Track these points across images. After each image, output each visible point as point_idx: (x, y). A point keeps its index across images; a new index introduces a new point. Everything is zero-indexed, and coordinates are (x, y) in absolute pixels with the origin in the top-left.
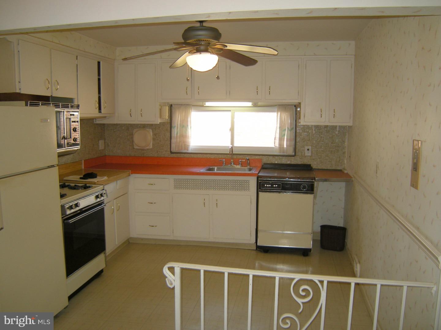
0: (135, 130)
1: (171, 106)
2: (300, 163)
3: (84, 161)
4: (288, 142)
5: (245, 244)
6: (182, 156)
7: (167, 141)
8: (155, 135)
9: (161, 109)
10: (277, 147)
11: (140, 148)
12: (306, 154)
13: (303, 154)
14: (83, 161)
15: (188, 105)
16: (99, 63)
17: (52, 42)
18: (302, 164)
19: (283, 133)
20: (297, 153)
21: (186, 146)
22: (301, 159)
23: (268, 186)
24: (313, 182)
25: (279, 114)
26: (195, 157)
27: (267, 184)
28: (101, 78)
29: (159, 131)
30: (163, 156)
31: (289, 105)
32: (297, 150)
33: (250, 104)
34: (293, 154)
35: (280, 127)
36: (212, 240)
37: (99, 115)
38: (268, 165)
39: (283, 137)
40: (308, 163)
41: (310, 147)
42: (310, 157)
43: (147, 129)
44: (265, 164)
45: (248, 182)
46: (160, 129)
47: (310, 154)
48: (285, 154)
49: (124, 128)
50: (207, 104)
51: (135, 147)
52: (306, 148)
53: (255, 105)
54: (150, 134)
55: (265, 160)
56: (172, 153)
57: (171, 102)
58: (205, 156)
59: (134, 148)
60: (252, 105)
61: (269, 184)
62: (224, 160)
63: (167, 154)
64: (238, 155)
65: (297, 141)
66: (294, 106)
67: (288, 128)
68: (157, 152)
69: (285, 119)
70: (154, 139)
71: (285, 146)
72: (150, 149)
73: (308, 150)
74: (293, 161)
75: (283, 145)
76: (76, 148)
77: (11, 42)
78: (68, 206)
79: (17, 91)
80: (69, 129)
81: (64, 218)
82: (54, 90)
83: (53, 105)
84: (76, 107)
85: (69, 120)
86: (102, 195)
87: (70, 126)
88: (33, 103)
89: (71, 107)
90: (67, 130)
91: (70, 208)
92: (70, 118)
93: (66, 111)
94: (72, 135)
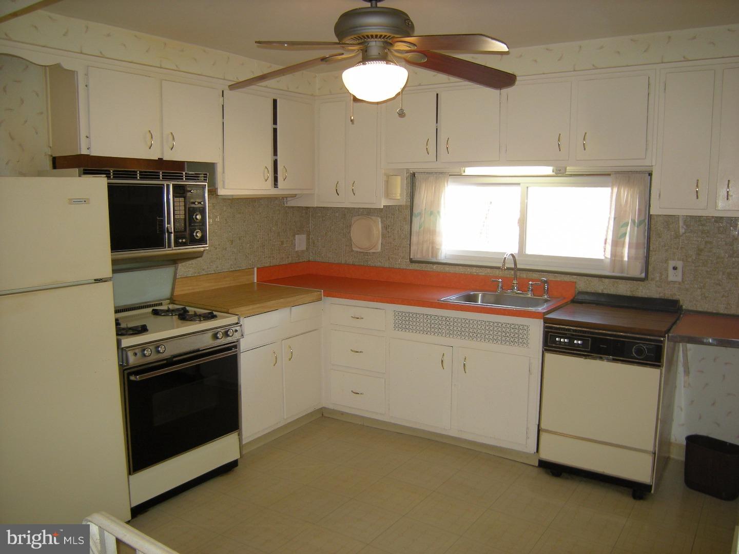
0: (355, 219)
1: (414, 175)
2: (656, 296)
3: (258, 269)
4: (633, 251)
5: (518, 453)
6: (428, 268)
7: (406, 240)
8: (385, 227)
9: (387, 182)
10: (608, 258)
11: (362, 251)
12: (671, 278)
13: (663, 277)
14: (256, 269)
15: (442, 173)
16: (275, 101)
17: (161, 68)
18: (663, 299)
19: (623, 230)
20: (649, 274)
21: (434, 250)
22: (659, 287)
23: (562, 340)
24: (661, 342)
25: (615, 190)
26: (452, 272)
27: (561, 338)
28: (278, 127)
29: (392, 221)
30: (397, 266)
31: (637, 172)
32: (650, 268)
33: (548, 170)
34: (643, 275)
35: (615, 219)
36: (454, 433)
37: (273, 192)
38: (586, 296)
39: (622, 239)
40: (675, 298)
41: (679, 264)
42: (680, 283)
43: (373, 217)
44: (580, 293)
45: (526, 328)
46: (394, 218)
47: (679, 279)
48: (625, 275)
49: (337, 215)
50: (469, 171)
51: (353, 249)
52: (672, 264)
53: (560, 172)
54: (377, 227)
55: (582, 285)
56: (412, 261)
57: (413, 167)
58: (469, 270)
59: (352, 251)
60: (553, 171)
61: (565, 338)
62: (500, 280)
63: (404, 264)
64: (531, 273)
65: (651, 249)
66: (648, 174)
67: (633, 222)
68: (389, 259)
69: (627, 201)
70: (383, 236)
71: (626, 259)
72: (378, 253)
73: (675, 268)
74: (643, 291)
75: (622, 257)
76: (199, 248)
77: (73, 72)
78: (134, 351)
79: (84, 152)
80: (181, 215)
81: (129, 371)
82: (167, 148)
83: (144, 176)
84: (199, 177)
85: (182, 199)
86: (226, 334)
87: (185, 210)
88: (95, 170)
89: (189, 178)
90: (176, 217)
91: (139, 355)
92: (185, 197)
93: (173, 184)
94: (190, 225)
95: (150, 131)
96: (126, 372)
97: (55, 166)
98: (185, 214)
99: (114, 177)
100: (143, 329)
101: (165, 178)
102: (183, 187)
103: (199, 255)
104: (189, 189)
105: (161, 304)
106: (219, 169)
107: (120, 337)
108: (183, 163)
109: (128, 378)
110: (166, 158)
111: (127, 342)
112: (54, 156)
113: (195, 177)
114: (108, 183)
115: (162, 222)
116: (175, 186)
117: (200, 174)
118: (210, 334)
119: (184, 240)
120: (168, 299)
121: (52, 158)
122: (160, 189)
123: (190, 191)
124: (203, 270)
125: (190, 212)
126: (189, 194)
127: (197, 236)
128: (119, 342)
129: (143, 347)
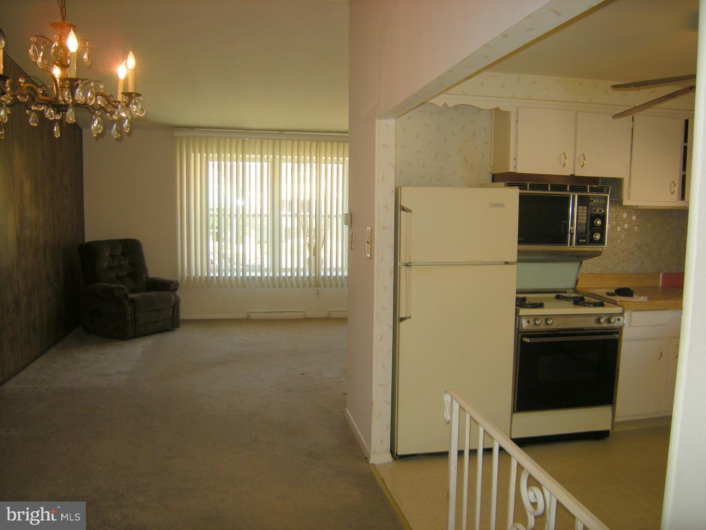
3: (664, 274)
14: (661, 275)
16: (687, 122)
17: (576, 102)
28: (688, 145)
76: (598, 248)
77: (508, 112)
78: (528, 320)
79: (512, 170)
80: (584, 220)
81: (522, 334)
82: (578, 167)
83: (554, 188)
84: (603, 189)
85: (585, 208)
86: (609, 321)
87: (587, 216)
88: (513, 183)
89: (592, 190)
90: (579, 221)
91: (532, 322)
92: (588, 206)
93: (578, 195)
94: (591, 229)
95: (564, 153)
96: (520, 334)
97: (493, 181)
98: (587, 220)
99: (529, 189)
100: (541, 306)
101: (571, 190)
102: (587, 198)
103: (598, 254)
104: (592, 199)
105: (565, 292)
106: (625, 184)
107: (518, 308)
108: (598, 178)
109: (522, 339)
110: (577, 174)
111: (523, 312)
112: (494, 173)
113: (600, 190)
114: (520, 193)
115: (567, 225)
116: (579, 197)
117: (604, 187)
118: (594, 318)
119: (584, 241)
120: (572, 289)
121: (491, 175)
122: (567, 199)
123: (593, 201)
124: (609, 269)
125: (592, 218)
126: (591, 203)
127: (596, 238)
128: (517, 312)
129: (536, 318)
